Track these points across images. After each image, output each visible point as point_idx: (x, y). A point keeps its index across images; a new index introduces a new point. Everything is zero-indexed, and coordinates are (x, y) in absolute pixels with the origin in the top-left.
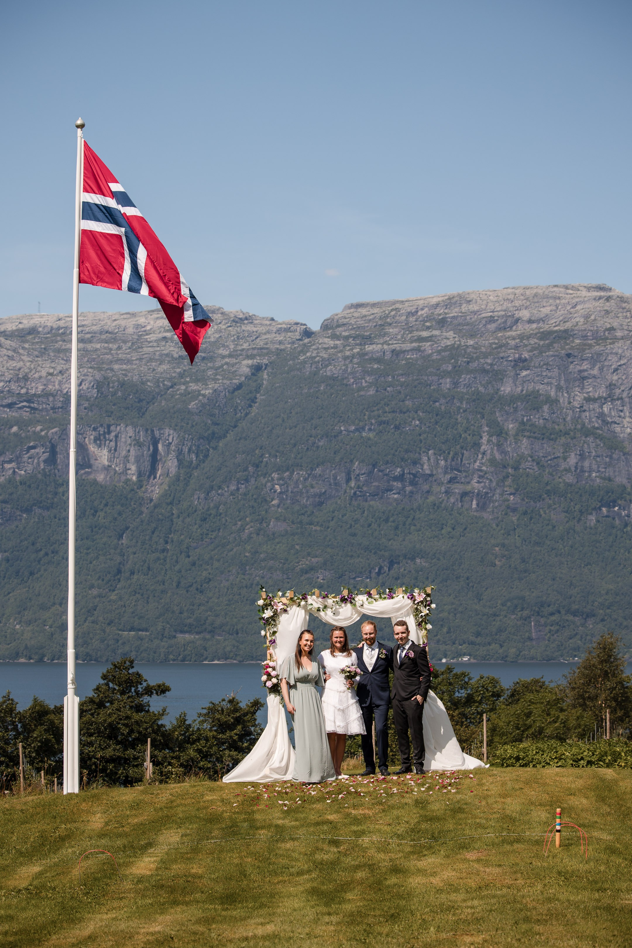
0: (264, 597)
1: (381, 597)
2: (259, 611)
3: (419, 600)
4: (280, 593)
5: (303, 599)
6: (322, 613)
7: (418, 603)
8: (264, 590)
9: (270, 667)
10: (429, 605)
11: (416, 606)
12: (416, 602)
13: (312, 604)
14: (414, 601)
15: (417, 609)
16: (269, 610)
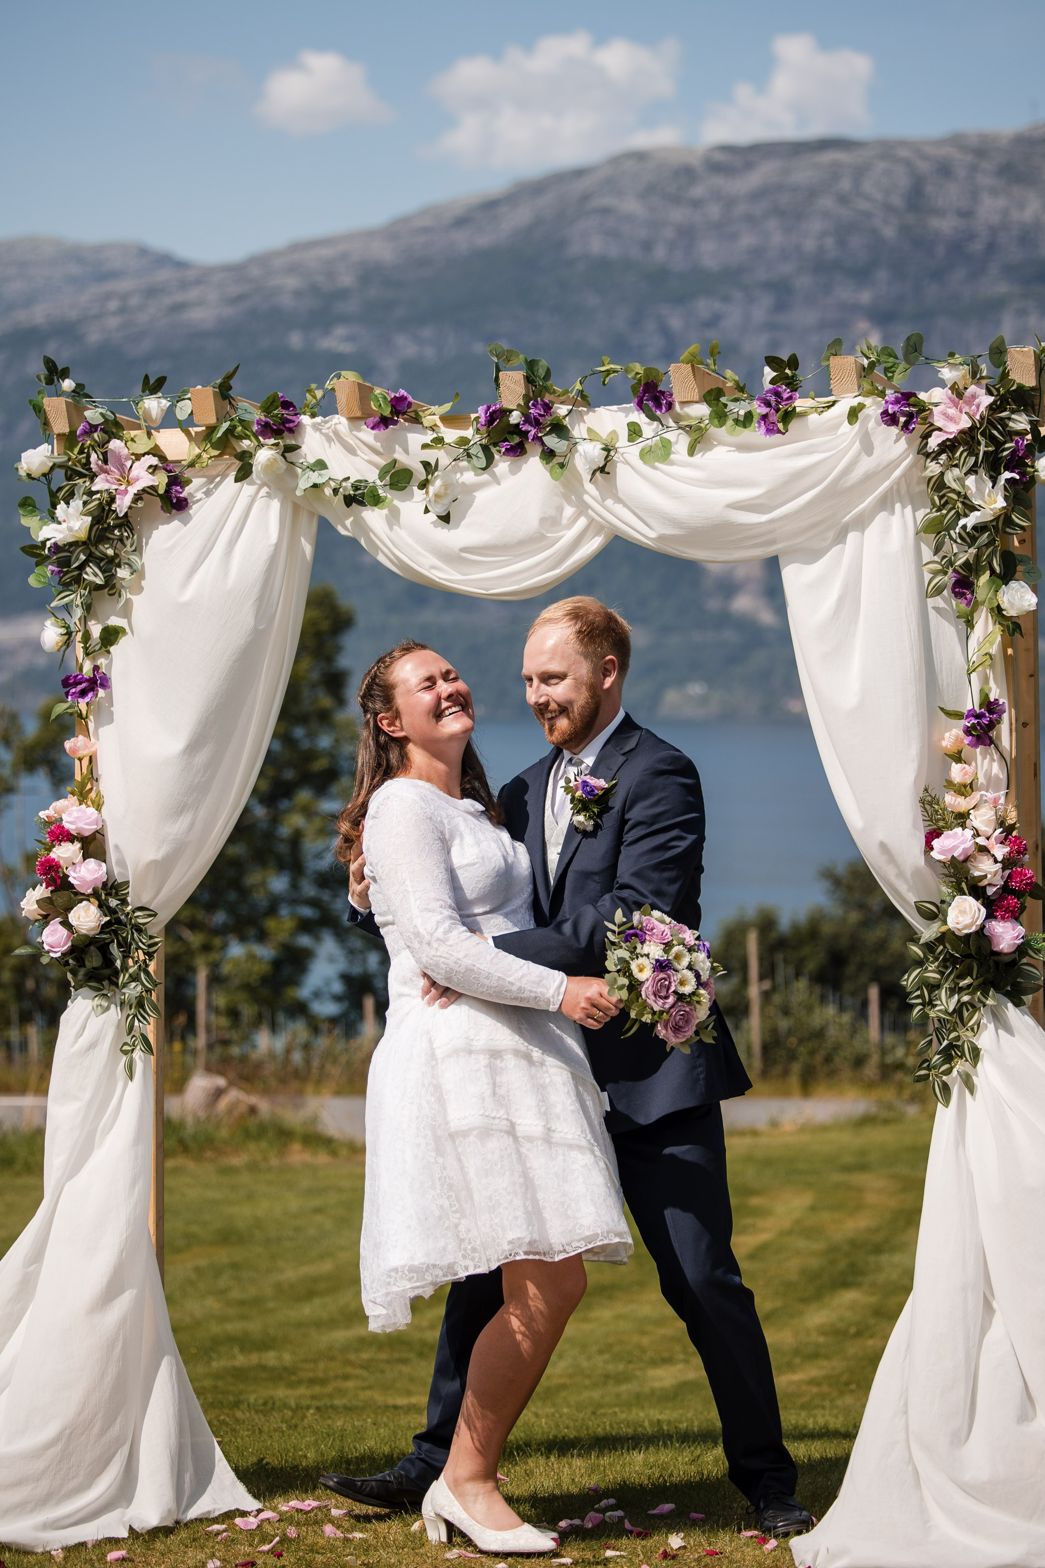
0: (60, 425)
1: (720, 416)
2: (27, 504)
3: (953, 429)
4: (154, 405)
5: (269, 430)
6: (373, 517)
7: (949, 447)
8: (68, 384)
9: (69, 837)
10: (1016, 462)
11: (934, 468)
12: (934, 442)
13: (321, 465)
14: (926, 436)
15: (939, 485)
16: (77, 503)
